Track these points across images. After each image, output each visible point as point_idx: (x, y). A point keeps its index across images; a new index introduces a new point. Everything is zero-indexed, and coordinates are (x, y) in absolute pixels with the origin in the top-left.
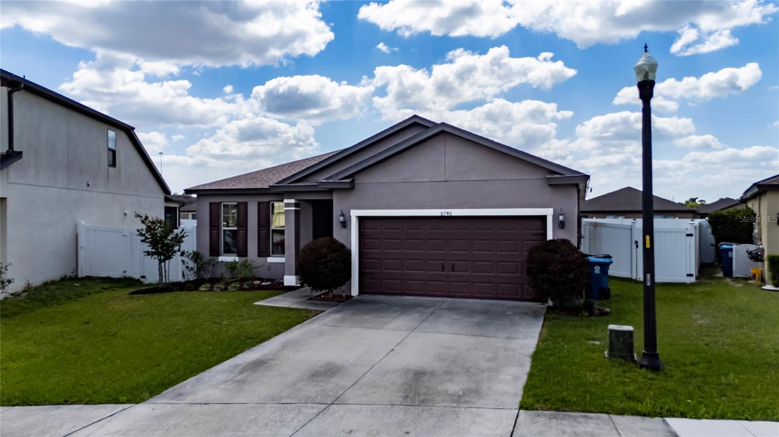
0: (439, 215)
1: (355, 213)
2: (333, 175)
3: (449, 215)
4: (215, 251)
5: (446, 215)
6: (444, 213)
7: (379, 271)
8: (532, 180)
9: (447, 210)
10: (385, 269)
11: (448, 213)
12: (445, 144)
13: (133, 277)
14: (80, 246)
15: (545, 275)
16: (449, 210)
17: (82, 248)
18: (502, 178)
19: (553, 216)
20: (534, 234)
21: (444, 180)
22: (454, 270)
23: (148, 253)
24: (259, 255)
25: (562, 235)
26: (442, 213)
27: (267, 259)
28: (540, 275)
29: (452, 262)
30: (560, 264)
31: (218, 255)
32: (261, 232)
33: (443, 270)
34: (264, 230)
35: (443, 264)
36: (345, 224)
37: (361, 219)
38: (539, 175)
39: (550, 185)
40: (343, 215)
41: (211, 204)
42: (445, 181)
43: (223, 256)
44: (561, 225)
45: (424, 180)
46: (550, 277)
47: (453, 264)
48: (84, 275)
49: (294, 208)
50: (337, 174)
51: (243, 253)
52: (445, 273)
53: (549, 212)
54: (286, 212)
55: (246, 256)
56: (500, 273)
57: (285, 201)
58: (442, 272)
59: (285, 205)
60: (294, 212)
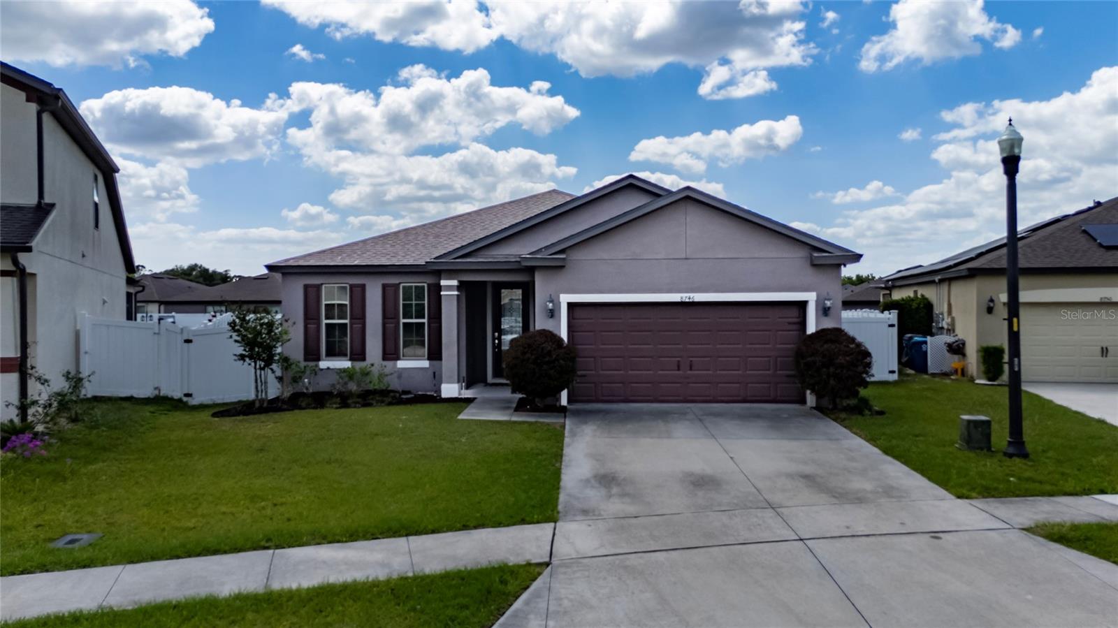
0: (679, 300)
1: (565, 299)
2: (541, 249)
3: (691, 300)
4: (312, 354)
5: (687, 300)
6: (684, 298)
7: (593, 372)
8: (794, 257)
9: (688, 295)
10: (603, 370)
11: (689, 298)
12: (686, 213)
13: (170, 396)
14: (82, 351)
15: (832, 370)
16: (691, 295)
17: (86, 353)
18: (756, 255)
19: (817, 301)
20: (789, 323)
21: (684, 256)
22: (693, 368)
23: (242, 357)
24: (384, 359)
25: (828, 324)
26: (682, 298)
27: (395, 365)
28: (824, 370)
29: (691, 359)
30: (848, 356)
31: (318, 359)
32: (387, 325)
33: (679, 370)
34: (391, 323)
35: (679, 361)
36: (552, 314)
37: (571, 306)
38: (800, 254)
39: (814, 265)
40: (551, 301)
41: (306, 287)
42: (686, 259)
43: (325, 360)
44: (824, 311)
45: (658, 257)
46: (837, 372)
47: (691, 361)
48: (89, 396)
49: (456, 293)
50: (547, 247)
51: (359, 354)
52: (681, 372)
53: (811, 297)
54: (443, 298)
55: (364, 359)
56: (750, 370)
57: (443, 283)
58: (677, 372)
59: (443, 288)
60: (456, 297)
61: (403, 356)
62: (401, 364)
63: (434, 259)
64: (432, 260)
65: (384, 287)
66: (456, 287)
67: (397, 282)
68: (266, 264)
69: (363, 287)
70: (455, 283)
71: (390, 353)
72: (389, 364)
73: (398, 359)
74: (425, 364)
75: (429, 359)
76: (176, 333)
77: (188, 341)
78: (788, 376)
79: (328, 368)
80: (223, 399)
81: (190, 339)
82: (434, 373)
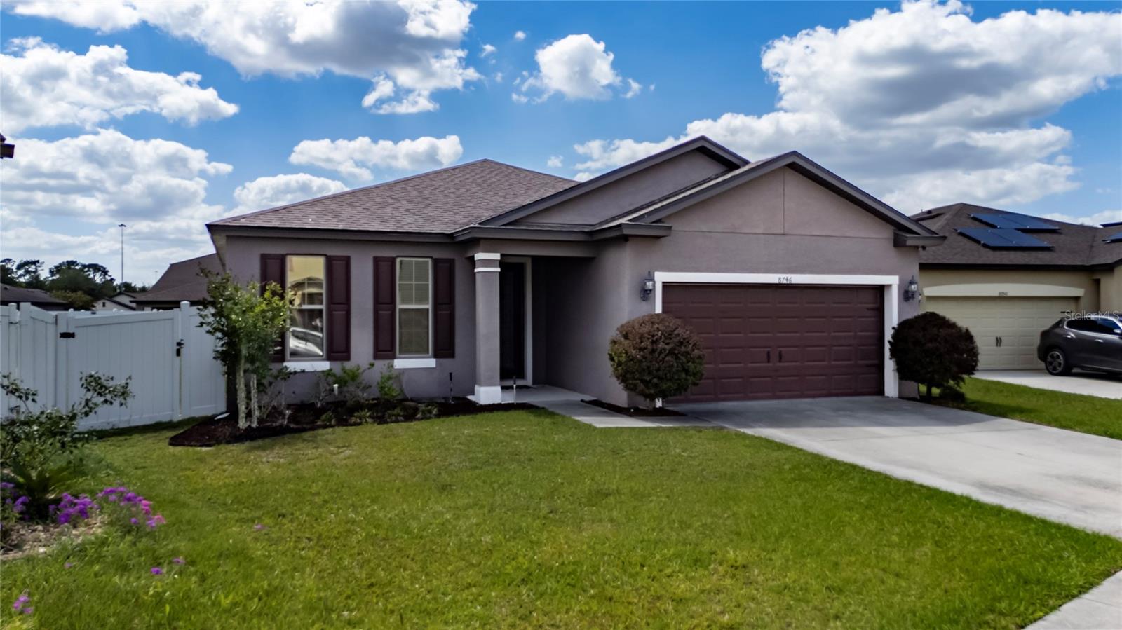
0: (776, 281)
1: (661, 277)
3: (788, 282)
5: (785, 282)
6: (782, 280)
9: (785, 276)
11: (787, 280)
12: (784, 183)
16: (789, 276)
18: (848, 234)
19: (900, 286)
20: (868, 309)
21: (782, 232)
22: (783, 359)
24: (376, 357)
26: (780, 279)
27: (391, 365)
29: (781, 349)
31: (283, 359)
33: (769, 361)
34: (385, 310)
35: (769, 352)
36: (648, 295)
37: (667, 286)
38: (887, 233)
39: (896, 245)
41: (264, 258)
42: (784, 234)
43: (291, 361)
44: (908, 296)
45: (757, 231)
47: (781, 352)
49: (496, 270)
50: (649, 213)
51: (340, 352)
52: (770, 364)
53: (893, 281)
54: (478, 277)
55: (348, 358)
56: (835, 360)
57: (479, 256)
58: (767, 364)
59: (477, 264)
60: (498, 275)
61: (400, 353)
62: (399, 364)
63: (480, 224)
64: (477, 225)
65: (377, 261)
66: (498, 263)
67: (394, 255)
68: (208, 222)
69: (347, 260)
70: (497, 256)
71: (384, 349)
72: (381, 365)
73: (394, 357)
74: (431, 363)
75: (436, 355)
76: (46, 323)
77: (66, 335)
78: (868, 366)
79: (303, 371)
80: (129, 421)
81: (71, 332)
82: (451, 374)
